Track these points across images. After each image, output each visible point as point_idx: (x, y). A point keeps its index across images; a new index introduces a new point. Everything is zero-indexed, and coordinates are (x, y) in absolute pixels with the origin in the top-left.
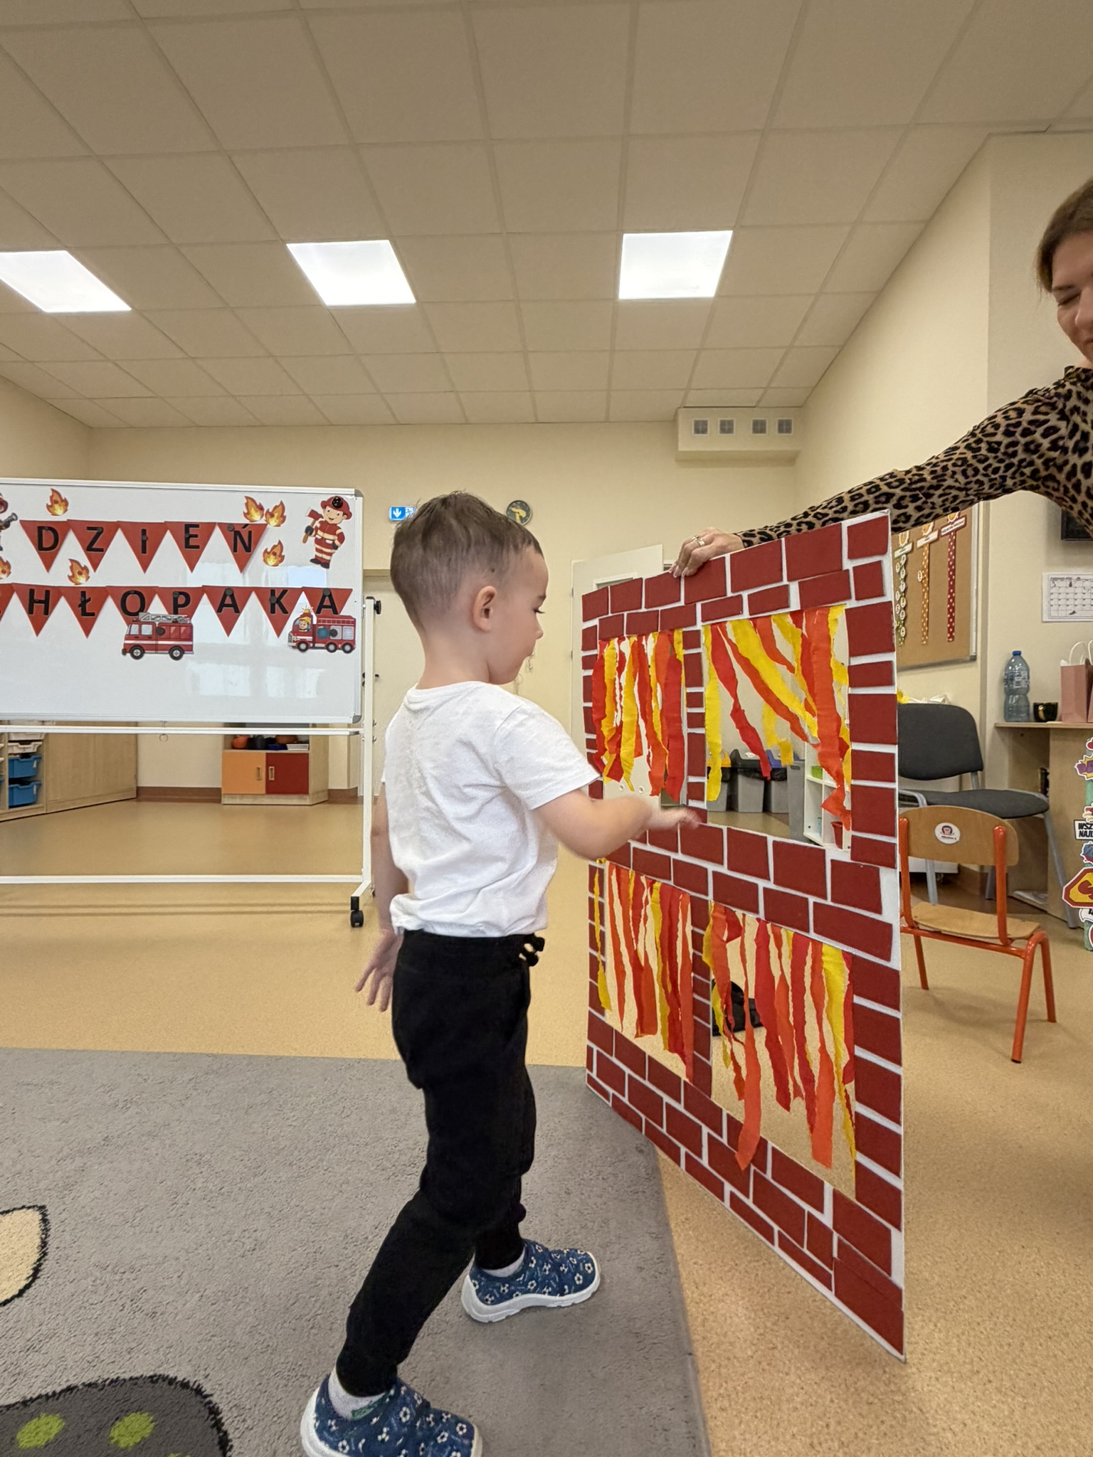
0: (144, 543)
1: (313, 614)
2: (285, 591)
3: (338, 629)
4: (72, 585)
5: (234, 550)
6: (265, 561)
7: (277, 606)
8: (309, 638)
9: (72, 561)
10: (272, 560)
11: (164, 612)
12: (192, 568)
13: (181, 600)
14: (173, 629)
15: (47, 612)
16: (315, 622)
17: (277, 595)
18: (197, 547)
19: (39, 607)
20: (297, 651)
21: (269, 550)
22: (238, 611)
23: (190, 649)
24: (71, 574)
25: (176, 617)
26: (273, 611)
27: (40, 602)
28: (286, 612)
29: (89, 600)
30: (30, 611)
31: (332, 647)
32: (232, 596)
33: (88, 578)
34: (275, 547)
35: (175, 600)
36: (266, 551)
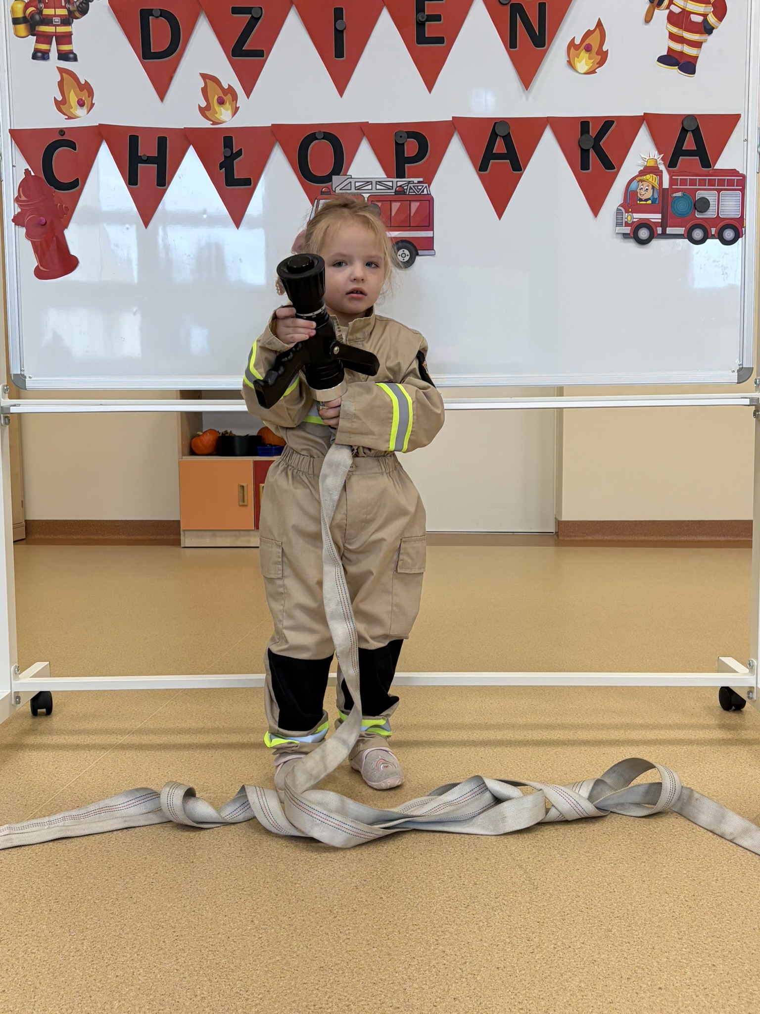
0: (339, 33)
1: (662, 167)
2: (608, 123)
3: (711, 196)
4: (207, 124)
5: (511, 43)
6: (571, 64)
7: (592, 152)
8: (656, 217)
9: (204, 76)
10: (583, 62)
11: (380, 174)
12: (430, 83)
13: (411, 147)
14: (395, 206)
15: (163, 180)
16: (666, 185)
17: (593, 132)
18: (440, 40)
19: (148, 171)
20: (631, 245)
21: (577, 42)
22: (518, 167)
23: (428, 245)
24: (203, 104)
25: (401, 182)
26: (585, 165)
27: (149, 160)
28: (611, 166)
29: (239, 153)
30: (131, 180)
31: (698, 234)
32: (507, 138)
33: (236, 110)
34: (589, 33)
35: (400, 147)
36: (572, 45)
